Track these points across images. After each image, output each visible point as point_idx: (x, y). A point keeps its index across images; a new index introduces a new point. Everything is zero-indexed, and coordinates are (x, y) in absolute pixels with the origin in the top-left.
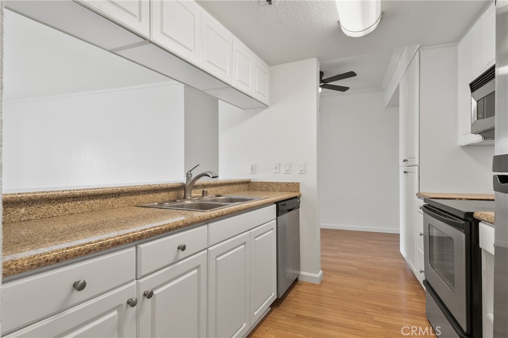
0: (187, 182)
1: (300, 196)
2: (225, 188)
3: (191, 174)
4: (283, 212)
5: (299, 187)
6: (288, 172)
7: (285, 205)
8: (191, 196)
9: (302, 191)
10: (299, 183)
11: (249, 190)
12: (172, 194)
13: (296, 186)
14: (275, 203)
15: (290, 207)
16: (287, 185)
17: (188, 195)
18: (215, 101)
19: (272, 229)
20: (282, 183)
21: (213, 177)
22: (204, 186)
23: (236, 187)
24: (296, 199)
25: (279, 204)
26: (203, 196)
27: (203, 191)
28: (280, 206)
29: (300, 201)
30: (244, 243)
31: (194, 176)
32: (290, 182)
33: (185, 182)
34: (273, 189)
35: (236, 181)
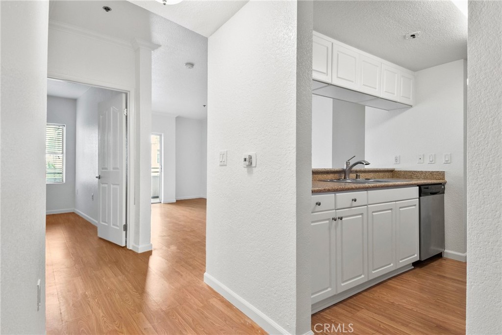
0: (346, 168)
1: (445, 183)
2: (372, 175)
3: (349, 163)
4: (426, 194)
5: (444, 175)
6: (432, 162)
7: (427, 188)
8: (349, 178)
9: (447, 179)
10: (444, 172)
11: (393, 177)
12: (337, 176)
13: (441, 174)
14: (418, 186)
15: (434, 191)
16: (431, 173)
17: (347, 176)
18: (363, 107)
19: (415, 205)
20: (426, 172)
21: (366, 164)
22: (356, 172)
23: (381, 174)
24: (440, 186)
25: (422, 187)
26: (357, 178)
27: (357, 175)
28: (423, 189)
29: (444, 188)
30: (391, 209)
31: (351, 164)
32: (434, 170)
33: (345, 168)
34: (417, 177)
35: (381, 169)
